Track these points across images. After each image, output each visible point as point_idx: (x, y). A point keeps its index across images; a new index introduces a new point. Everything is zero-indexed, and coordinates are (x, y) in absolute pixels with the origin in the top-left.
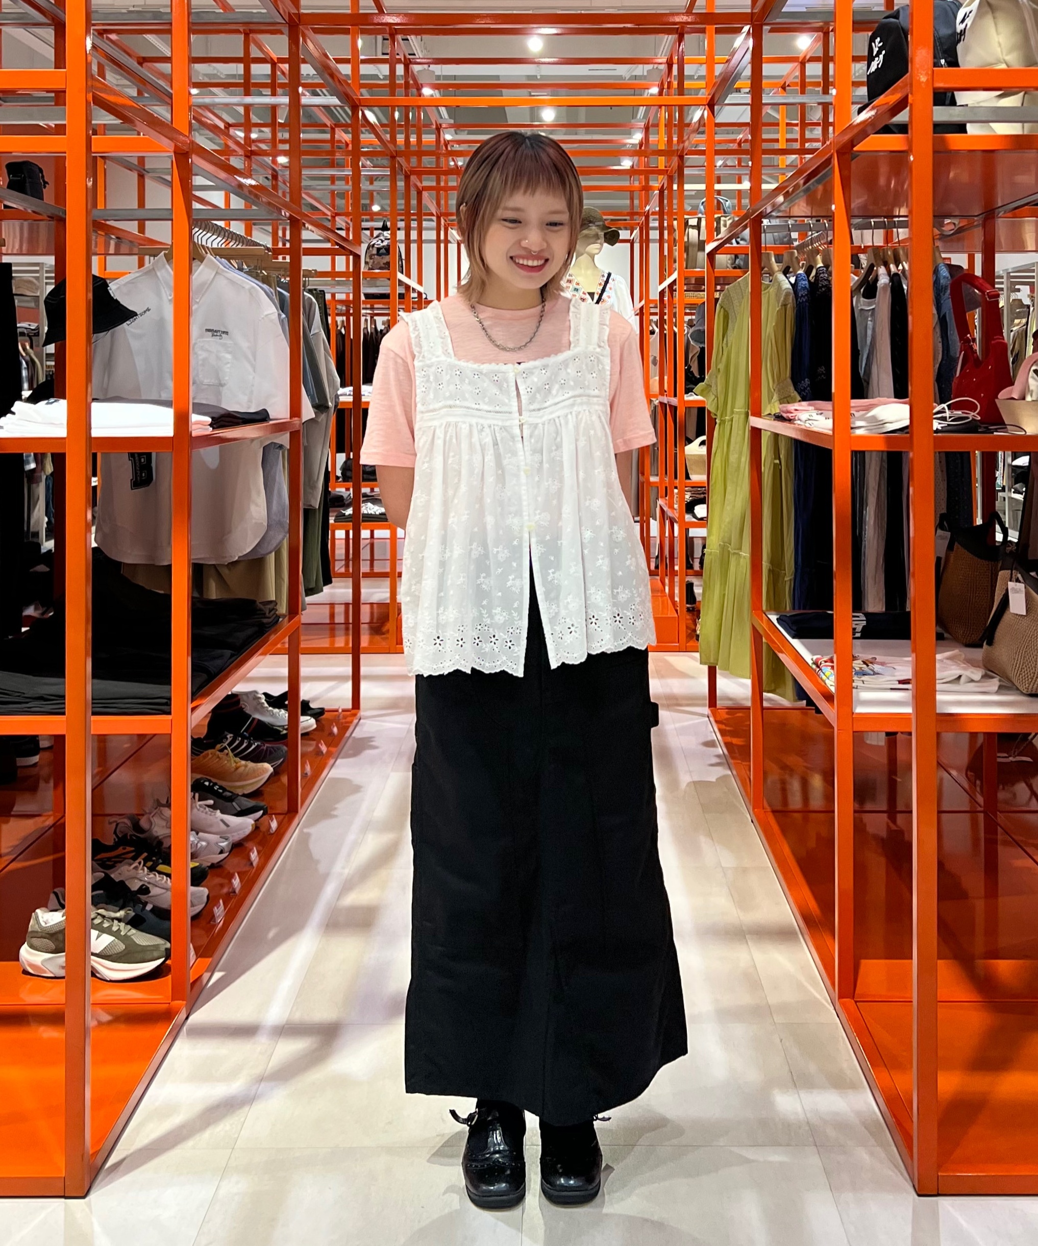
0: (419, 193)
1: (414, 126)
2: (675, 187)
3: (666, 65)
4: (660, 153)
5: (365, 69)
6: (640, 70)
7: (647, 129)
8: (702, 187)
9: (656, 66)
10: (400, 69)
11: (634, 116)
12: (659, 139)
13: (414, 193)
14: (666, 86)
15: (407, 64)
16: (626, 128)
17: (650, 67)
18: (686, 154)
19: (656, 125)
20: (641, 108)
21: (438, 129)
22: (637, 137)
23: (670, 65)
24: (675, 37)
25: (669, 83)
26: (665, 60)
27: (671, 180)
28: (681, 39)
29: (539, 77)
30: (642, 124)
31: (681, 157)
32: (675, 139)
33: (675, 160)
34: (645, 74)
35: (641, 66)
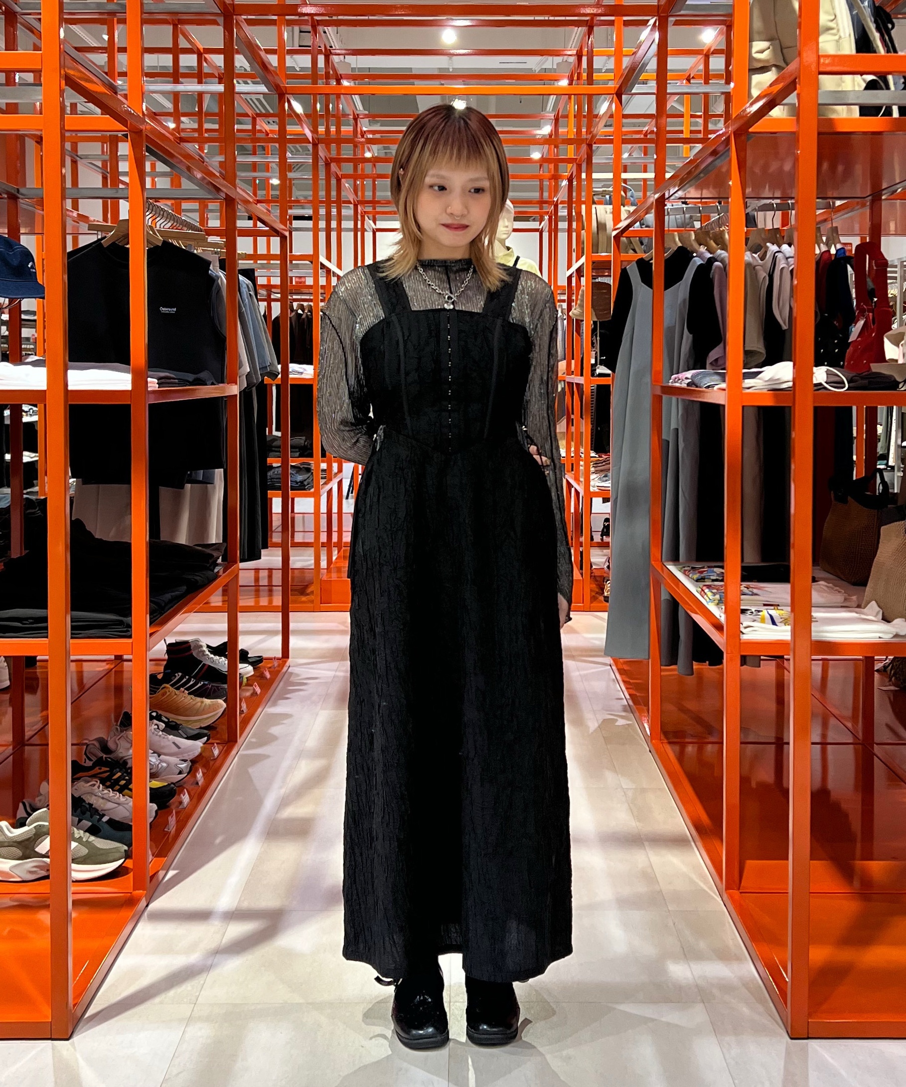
0: (339, 181)
1: (333, 116)
2: (584, 176)
3: (576, 57)
4: (569, 142)
5: (290, 61)
6: (550, 63)
7: (557, 120)
8: (610, 176)
9: (566, 57)
10: (321, 59)
11: (543, 107)
12: (568, 130)
13: (334, 182)
14: (575, 78)
15: (328, 54)
16: (535, 118)
17: (558, 59)
18: (595, 143)
19: (567, 116)
20: (552, 96)
21: (356, 118)
22: (546, 130)
23: (579, 56)
24: (583, 29)
25: (579, 75)
26: (575, 52)
27: (579, 167)
28: (590, 32)
29: (451, 70)
30: (552, 116)
31: (590, 146)
32: (584, 130)
33: (584, 147)
34: (555, 67)
35: (550, 58)
